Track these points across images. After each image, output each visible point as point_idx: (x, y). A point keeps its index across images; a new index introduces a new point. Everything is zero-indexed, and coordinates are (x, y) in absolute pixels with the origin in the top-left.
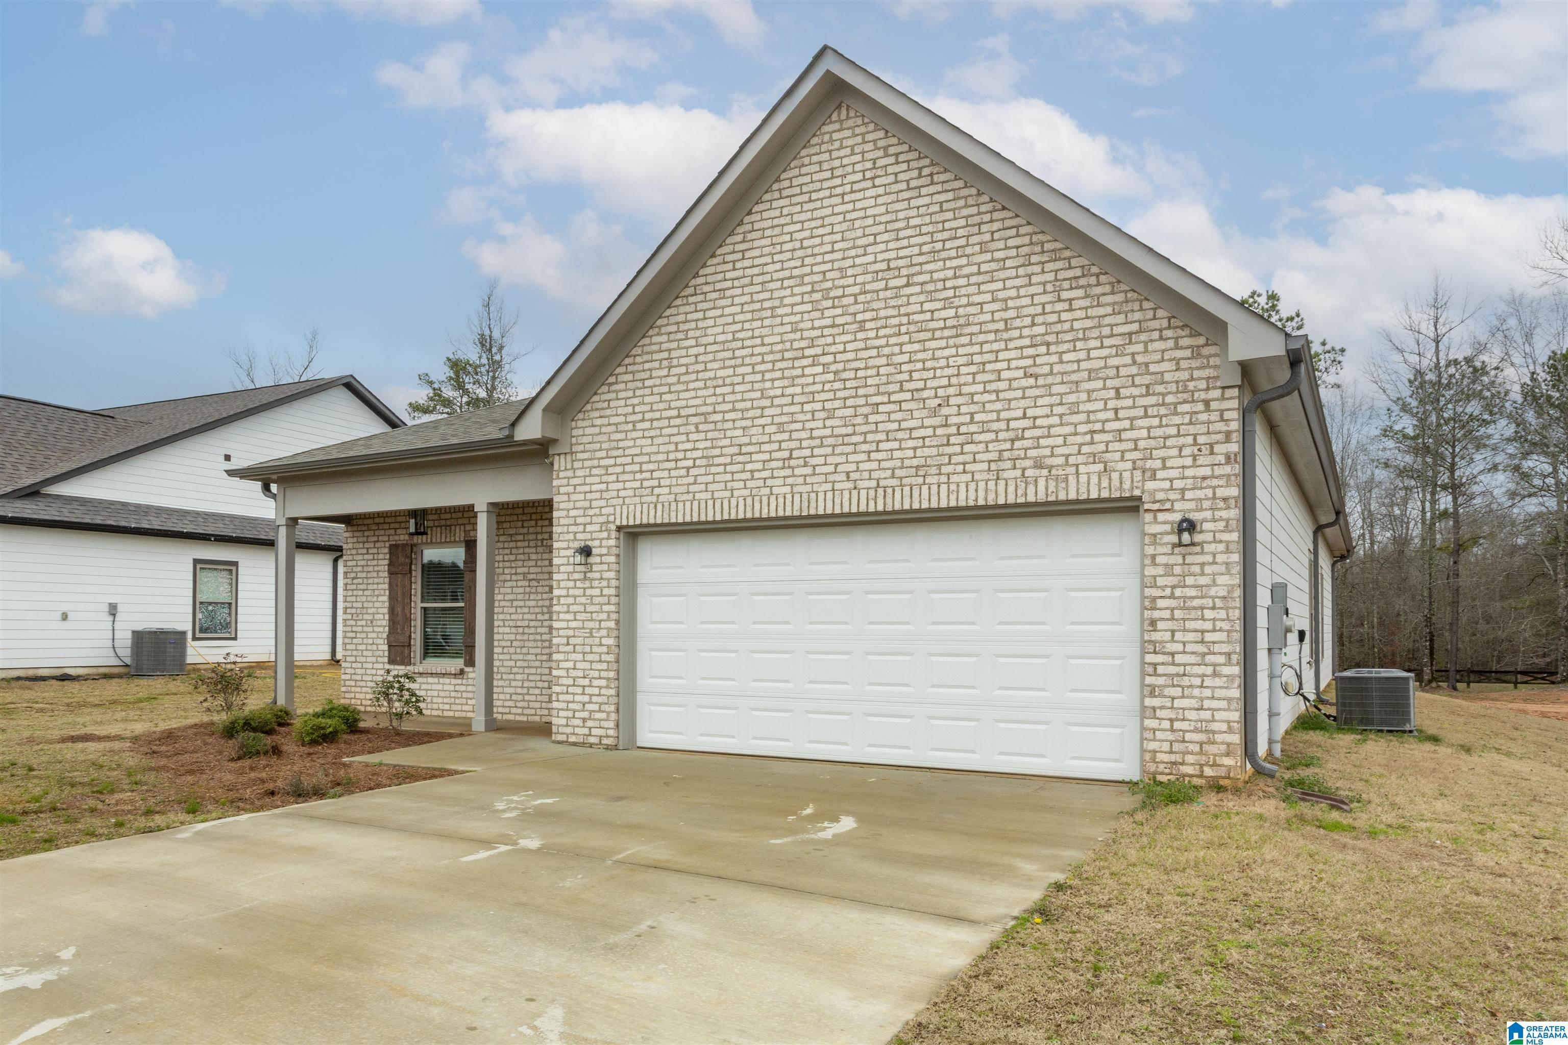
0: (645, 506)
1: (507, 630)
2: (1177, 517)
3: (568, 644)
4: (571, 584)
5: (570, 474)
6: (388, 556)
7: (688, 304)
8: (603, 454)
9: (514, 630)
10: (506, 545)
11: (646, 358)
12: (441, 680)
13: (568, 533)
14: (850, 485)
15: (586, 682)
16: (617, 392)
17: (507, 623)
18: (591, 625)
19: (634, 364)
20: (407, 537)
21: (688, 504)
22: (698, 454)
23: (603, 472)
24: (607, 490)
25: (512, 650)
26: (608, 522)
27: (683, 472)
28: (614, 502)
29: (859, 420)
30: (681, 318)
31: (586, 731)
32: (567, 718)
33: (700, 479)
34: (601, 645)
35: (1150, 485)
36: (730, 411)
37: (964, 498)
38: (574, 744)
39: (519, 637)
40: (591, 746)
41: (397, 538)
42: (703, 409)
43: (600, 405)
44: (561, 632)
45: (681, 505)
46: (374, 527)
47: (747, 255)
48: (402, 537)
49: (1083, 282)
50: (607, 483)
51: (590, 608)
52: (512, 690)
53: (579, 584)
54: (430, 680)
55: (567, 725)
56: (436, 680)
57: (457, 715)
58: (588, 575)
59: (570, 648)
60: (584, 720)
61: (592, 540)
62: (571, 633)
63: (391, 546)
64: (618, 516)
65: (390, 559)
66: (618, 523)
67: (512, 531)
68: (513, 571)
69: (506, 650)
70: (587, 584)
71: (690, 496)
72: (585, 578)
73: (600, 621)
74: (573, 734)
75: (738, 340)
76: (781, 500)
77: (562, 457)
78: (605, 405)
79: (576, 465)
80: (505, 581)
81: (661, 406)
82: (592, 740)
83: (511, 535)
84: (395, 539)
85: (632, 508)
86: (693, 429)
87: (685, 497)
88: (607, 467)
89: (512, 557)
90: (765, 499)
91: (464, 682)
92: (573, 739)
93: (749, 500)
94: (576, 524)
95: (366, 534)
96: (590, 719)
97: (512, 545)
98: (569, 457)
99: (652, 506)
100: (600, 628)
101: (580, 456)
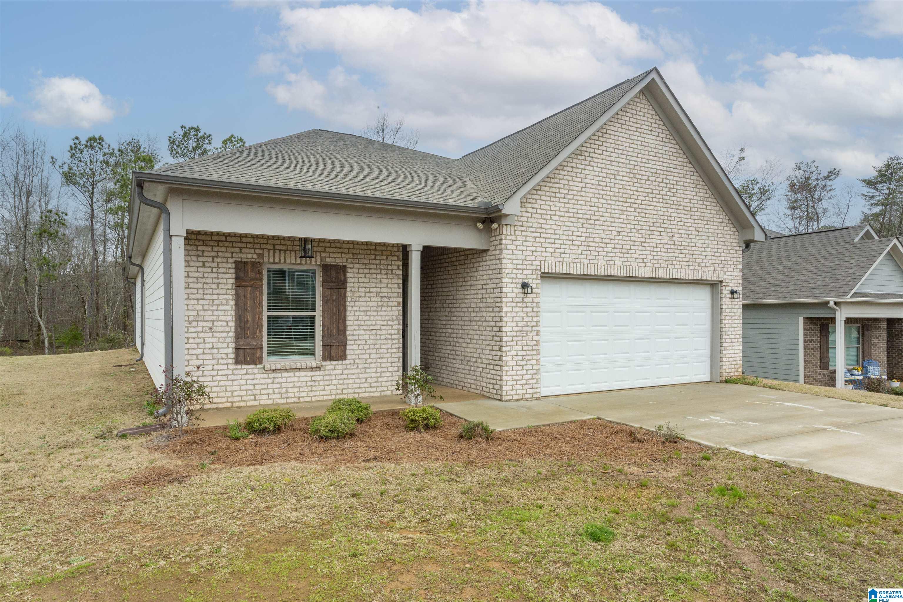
0: (557, 263)
1: (362, 332)
2: (730, 289)
3: (512, 341)
4: (514, 304)
5: (513, 238)
6: (233, 271)
7: (577, 159)
8: (534, 230)
9: (368, 332)
10: (361, 271)
11: (556, 181)
12: (297, 374)
13: (512, 273)
14: (644, 265)
15: (524, 362)
16: (541, 196)
17: (361, 328)
18: (527, 329)
19: (550, 182)
20: (255, 256)
21: (578, 264)
22: (583, 239)
23: (534, 240)
24: (536, 251)
25: (366, 347)
26: (536, 270)
27: (576, 247)
28: (540, 258)
29: (647, 236)
30: (574, 165)
31: (524, 391)
32: (513, 385)
33: (584, 252)
34: (533, 340)
35: (725, 277)
36: (597, 220)
37: (679, 275)
38: (517, 400)
39: (372, 337)
40: (527, 400)
41: (243, 256)
42: (585, 216)
43: (531, 201)
44: (508, 334)
45: (575, 264)
46: (212, 243)
47: (604, 144)
48: (249, 256)
49: (710, 200)
50: (536, 247)
51: (526, 319)
52: (367, 375)
53: (519, 305)
54: (285, 374)
55: (513, 390)
56: (292, 374)
57: (314, 399)
58: (525, 299)
59: (514, 343)
60: (523, 385)
61: (527, 279)
62: (514, 334)
63: (236, 262)
64: (543, 267)
65: (236, 273)
66: (543, 271)
67: (366, 261)
68: (368, 290)
69: (361, 347)
70: (524, 305)
71: (579, 261)
72: (523, 302)
73: (532, 327)
74: (516, 394)
75: (600, 185)
76: (619, 268)
77: (509, 227)
78: (534, 201)
79: (517, 233)
80: (360, 297)
81: (565, 209)
82: (528, 396)
83: (365, 264)
84: (238, 257)
85: (550, 263)
86: (580, 225)
87: (577, 261)
88: (536, 238)
89: (367, 280)
90: (612, 266)
91: (321, 373)
92: (516, 397)
93: (606, 266)
94: (517, 269)
95: (201, 248)
96: (527, 384)
97: (366, 271)
98: (513, 228)
99: (561, 263)
100: (532, 331)
101: (519, 228)
